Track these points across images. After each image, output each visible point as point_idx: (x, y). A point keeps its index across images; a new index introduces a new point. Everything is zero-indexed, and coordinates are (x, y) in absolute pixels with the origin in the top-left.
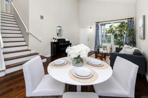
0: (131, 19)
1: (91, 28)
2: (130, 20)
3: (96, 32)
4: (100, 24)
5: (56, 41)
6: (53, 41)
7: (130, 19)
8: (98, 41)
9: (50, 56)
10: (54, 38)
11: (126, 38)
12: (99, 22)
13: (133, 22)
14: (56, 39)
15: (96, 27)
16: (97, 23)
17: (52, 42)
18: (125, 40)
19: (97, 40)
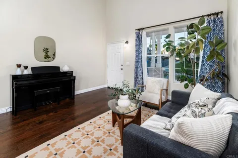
0: (217, 14)
1: (127, 42)
2: (212, 17)
3: (137, 51)
4: (144, 32)
5: (26, 72)
6: (18, 72)
7: (213, 14)
8: (141, 72)
9: (10, 110)
10: (19, 66)
11: (203, 65)
12: (143, 29)
13: (222, 22)
14: (26, 68)
15: (136, 40)
16: (139, 30)
17: (14, 74)
18: (202, 68)
19: (139, 69)
